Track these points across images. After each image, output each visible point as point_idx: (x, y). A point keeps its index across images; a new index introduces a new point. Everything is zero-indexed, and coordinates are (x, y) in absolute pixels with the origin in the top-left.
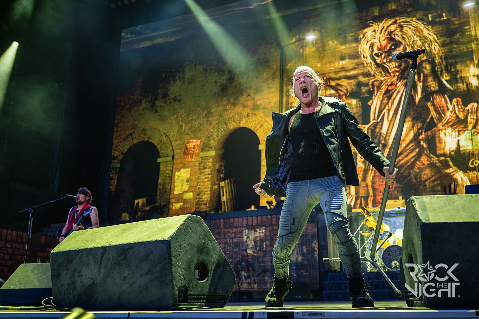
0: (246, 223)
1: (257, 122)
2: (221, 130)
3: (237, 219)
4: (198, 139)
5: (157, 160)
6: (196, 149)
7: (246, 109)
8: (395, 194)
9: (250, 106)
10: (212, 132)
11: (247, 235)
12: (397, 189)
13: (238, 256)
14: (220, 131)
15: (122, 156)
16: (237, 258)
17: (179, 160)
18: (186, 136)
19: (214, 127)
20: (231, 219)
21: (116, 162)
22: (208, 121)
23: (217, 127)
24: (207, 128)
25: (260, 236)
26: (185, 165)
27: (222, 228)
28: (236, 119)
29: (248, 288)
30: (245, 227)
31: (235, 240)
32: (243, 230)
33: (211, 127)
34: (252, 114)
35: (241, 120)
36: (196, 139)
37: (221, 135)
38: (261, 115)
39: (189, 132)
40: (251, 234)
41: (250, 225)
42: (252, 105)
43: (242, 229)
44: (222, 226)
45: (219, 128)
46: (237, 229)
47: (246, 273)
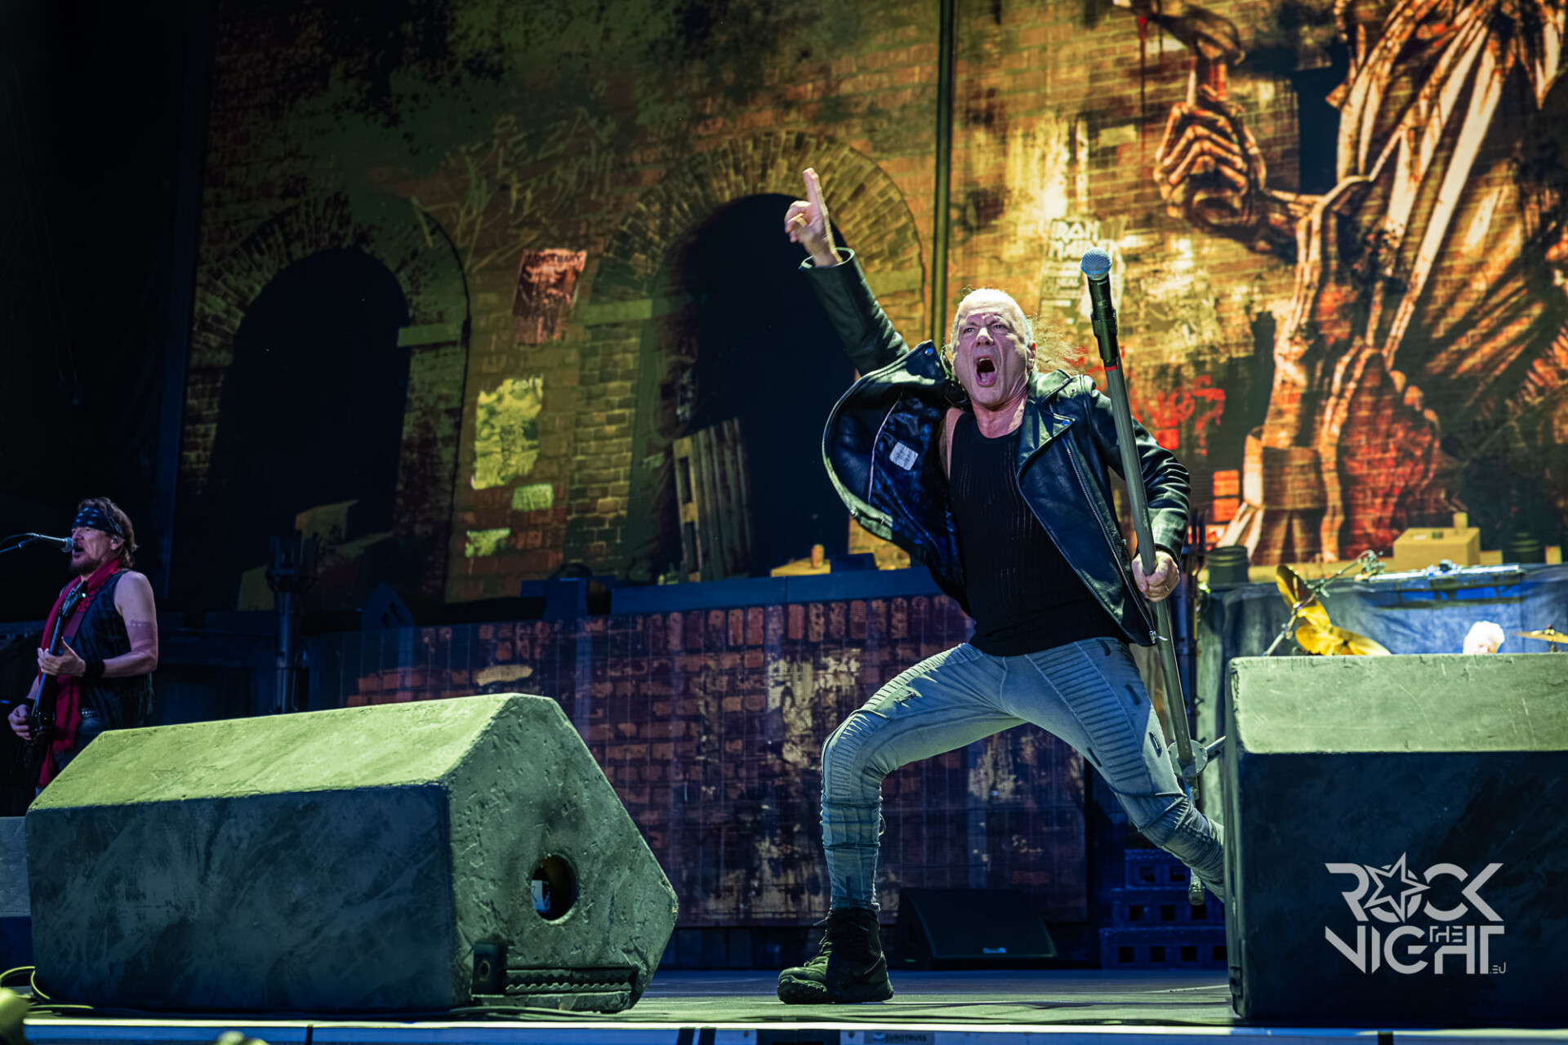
0: (781, 632)
1: (837, 176)
2: (680, 208)
3: (738, 613)
4: (580, 249)
5: (394, 337)
6: (569, 288)
7: (793, 115)
8: (1437, 501)
9: (811, 102)
10: (638, 214)
11: (783, 683)
12: (1448, 480)
13: (743, 773)
14: (674, 209)
15: (241, 314)
16: (741, 780)
17: (494, 338)
18: (525, 230)
19: (651, 191)
20: (713, 613)
21: (214, 340)
22: (623, 166)
23: (663, 194)
24: (619, 198)
25: (839, 689)
26: (522, 363)
27: (678, 653)
28: (746, 157)
29: (783, 909)
30: (772, 649)
31: (733, 704)
32: (766, 664)
33: (637, 195)
34: (817, 136)
35: (767, 164)
36: (570, 248)
37: (680, 230)
38: (857, 145)
39: (538, 215)
40: (800, 679)
41: (795, 642)
42: (817, 96)
43: (762, 656)
44: (675, 642)
45: (670, 199)
46: (742, 659)
47: (778, 846)
